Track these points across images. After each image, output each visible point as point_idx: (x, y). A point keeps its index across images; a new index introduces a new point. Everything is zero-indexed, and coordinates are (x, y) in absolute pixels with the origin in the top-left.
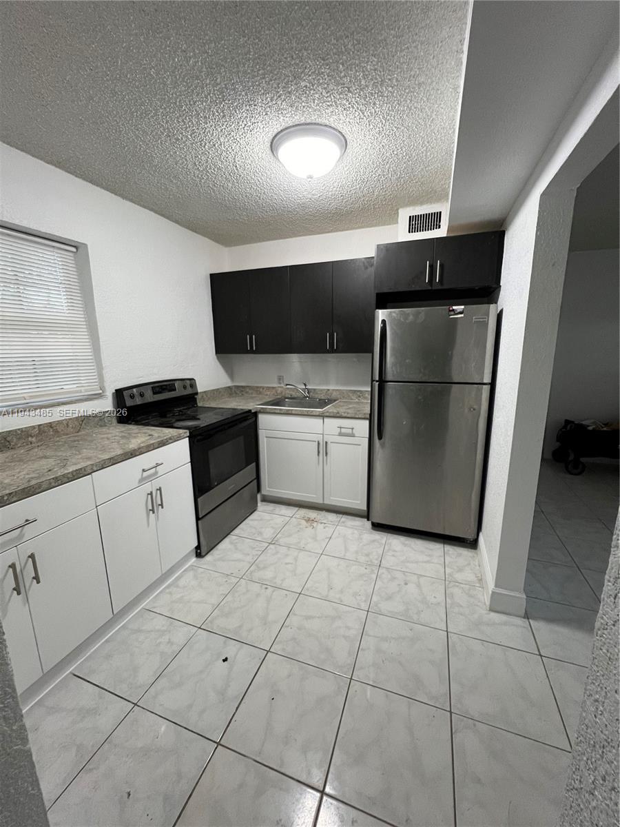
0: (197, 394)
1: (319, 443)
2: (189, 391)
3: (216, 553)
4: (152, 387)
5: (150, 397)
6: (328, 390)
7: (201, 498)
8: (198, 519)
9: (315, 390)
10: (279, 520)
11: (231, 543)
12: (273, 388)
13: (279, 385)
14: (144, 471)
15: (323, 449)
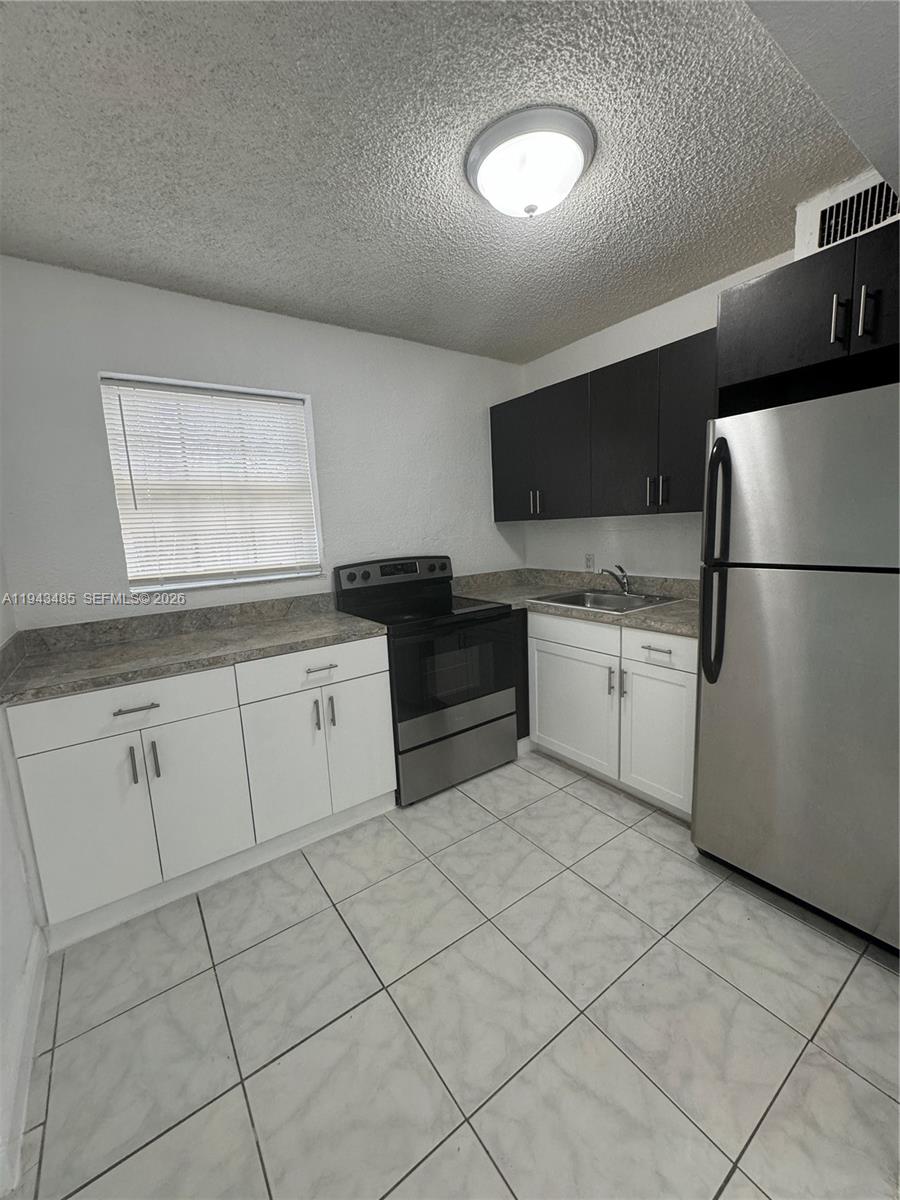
0: (451, 577)
1: (611, 672)
2: (438, 574)
3: (421, 810)
4: (381, 567)
5: (377, 579)
6: (666, 580)
7: (405, 723)
8: (398, 753)
9: (642, 578)
10: (538, 788)
11: (450, 802)
12: (579, 573)
13: (587, 570)
14: (309, 672)
15: (619, 682)
